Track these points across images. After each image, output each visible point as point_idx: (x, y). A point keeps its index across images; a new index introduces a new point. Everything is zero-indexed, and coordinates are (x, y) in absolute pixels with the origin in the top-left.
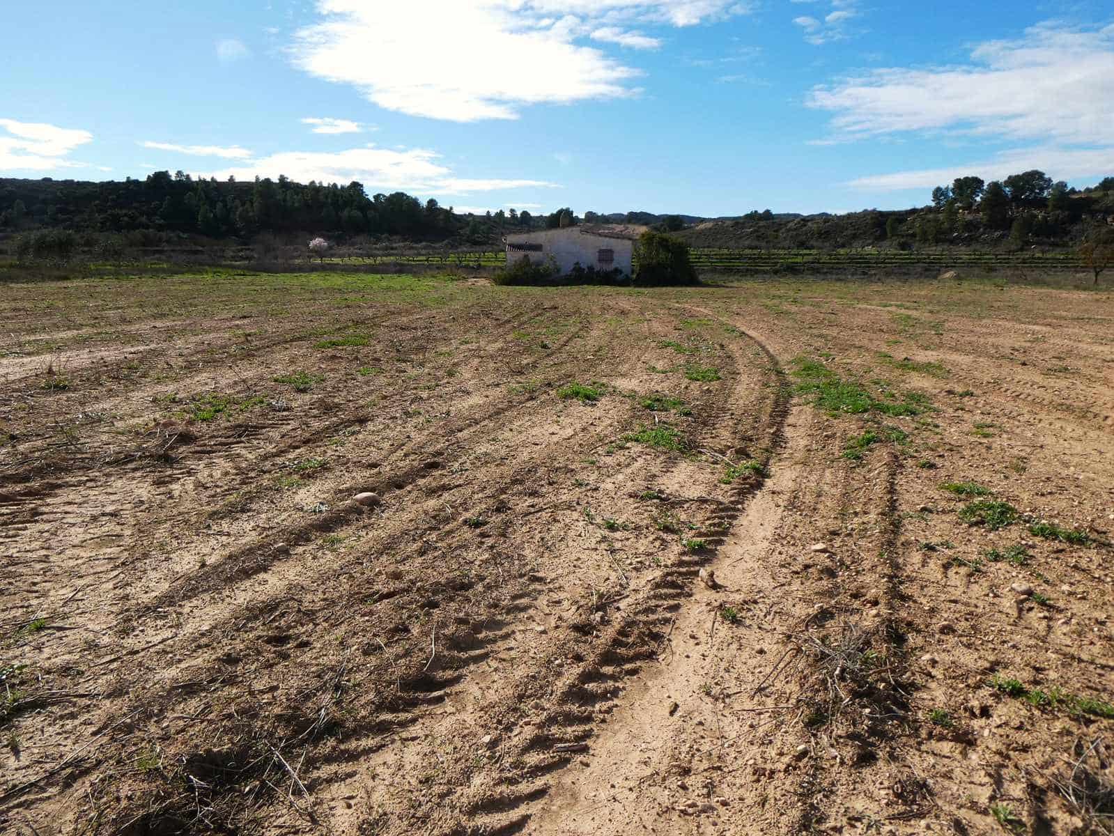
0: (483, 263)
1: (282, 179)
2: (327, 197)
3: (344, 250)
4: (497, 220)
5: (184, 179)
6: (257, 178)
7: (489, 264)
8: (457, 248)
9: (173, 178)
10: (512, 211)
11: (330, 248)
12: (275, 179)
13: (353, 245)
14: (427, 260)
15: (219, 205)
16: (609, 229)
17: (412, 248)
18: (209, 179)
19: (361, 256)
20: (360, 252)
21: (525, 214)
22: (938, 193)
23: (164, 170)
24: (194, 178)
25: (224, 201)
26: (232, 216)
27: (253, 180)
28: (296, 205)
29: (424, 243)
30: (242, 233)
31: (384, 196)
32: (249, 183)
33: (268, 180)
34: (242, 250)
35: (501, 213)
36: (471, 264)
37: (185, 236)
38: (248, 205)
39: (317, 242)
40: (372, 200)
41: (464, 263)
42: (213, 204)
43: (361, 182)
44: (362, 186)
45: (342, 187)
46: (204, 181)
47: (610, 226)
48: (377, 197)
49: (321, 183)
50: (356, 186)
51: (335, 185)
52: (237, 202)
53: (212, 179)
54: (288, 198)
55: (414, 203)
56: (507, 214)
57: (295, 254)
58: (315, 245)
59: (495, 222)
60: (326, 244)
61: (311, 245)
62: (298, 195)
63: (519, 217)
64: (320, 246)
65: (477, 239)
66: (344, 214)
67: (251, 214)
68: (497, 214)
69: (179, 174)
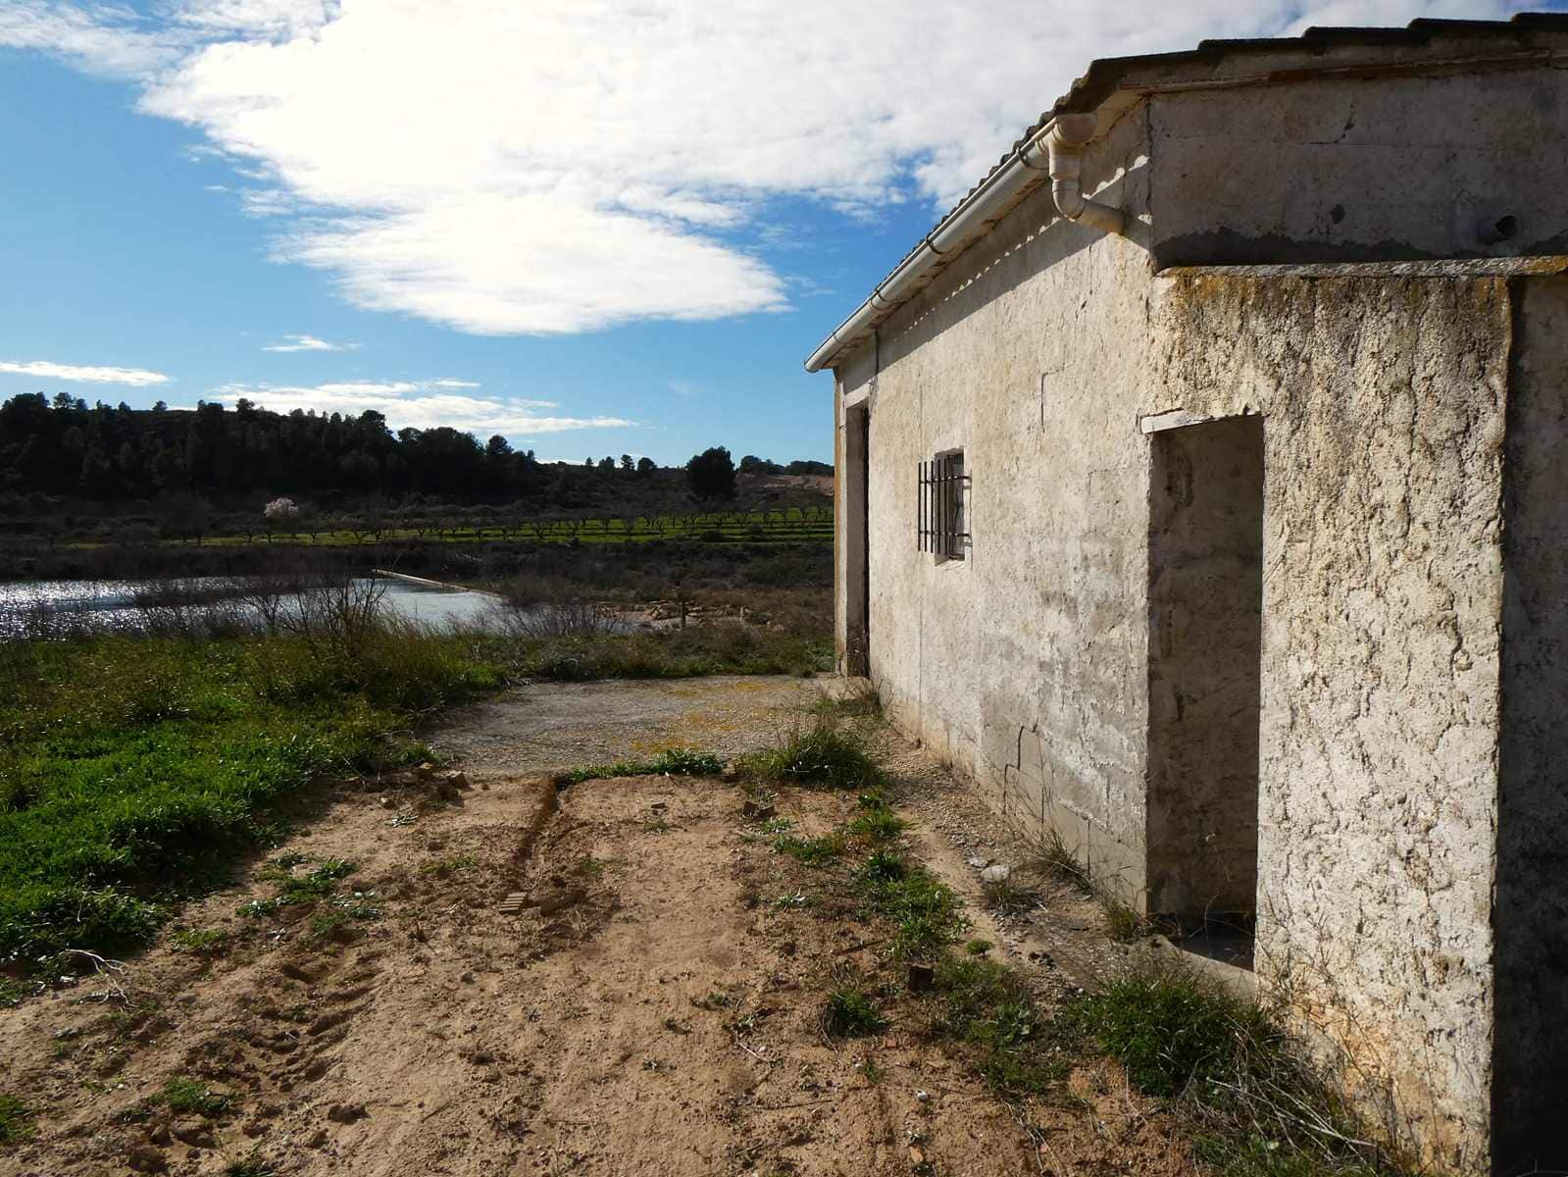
0: (582, 539)
1: (244, 405)
3: (328, 518)
4: (603, 472)
5: (70, 406)
6: (201, 405)
7: (594, 539)
8: (536, 512)
9: (51, 405)
10: (626, 458)
11: (302, 515)
12: (231, 406)
14: (478, 534)
15: (126, 448)
16: (782, 482)
17: (455, 514)
19: (355, 528)
20: (360, 521)
21: (646, 463)
23: (36, 392)
25: (136, 441)
26: (145, 464)
27: (193, 408)
29: (479, 507)
31: (417, 431)
32: (185, 412)
33: (218, 407)
35: (610, 461)
36: (560, 540)
38: (175, 448)
39: (276, 506)
40: (398, 438)
41: (548, 539)
42: (113, 447)
44: (382, 417)
45: (348, 418)
46: (107, 410)
47: (782, 478)
48: (404, 433)
49: (311, 411)
50: (373, 417)
51: (336, 415)
52: (159, 442)
53: (123, 405)
54: (250, 435)
55: (467, 440)
56: (618, 465)
58: (276, 512)
59: (600, 475)
60: (296, 508)
61: (267, 511)
62: (267, 431)
63: (636, 468)
64: (286, 513)
65: (572, 499)
66: (346, 461)
67: (180, 461)
68: (602, 463)
69: (62, 398)
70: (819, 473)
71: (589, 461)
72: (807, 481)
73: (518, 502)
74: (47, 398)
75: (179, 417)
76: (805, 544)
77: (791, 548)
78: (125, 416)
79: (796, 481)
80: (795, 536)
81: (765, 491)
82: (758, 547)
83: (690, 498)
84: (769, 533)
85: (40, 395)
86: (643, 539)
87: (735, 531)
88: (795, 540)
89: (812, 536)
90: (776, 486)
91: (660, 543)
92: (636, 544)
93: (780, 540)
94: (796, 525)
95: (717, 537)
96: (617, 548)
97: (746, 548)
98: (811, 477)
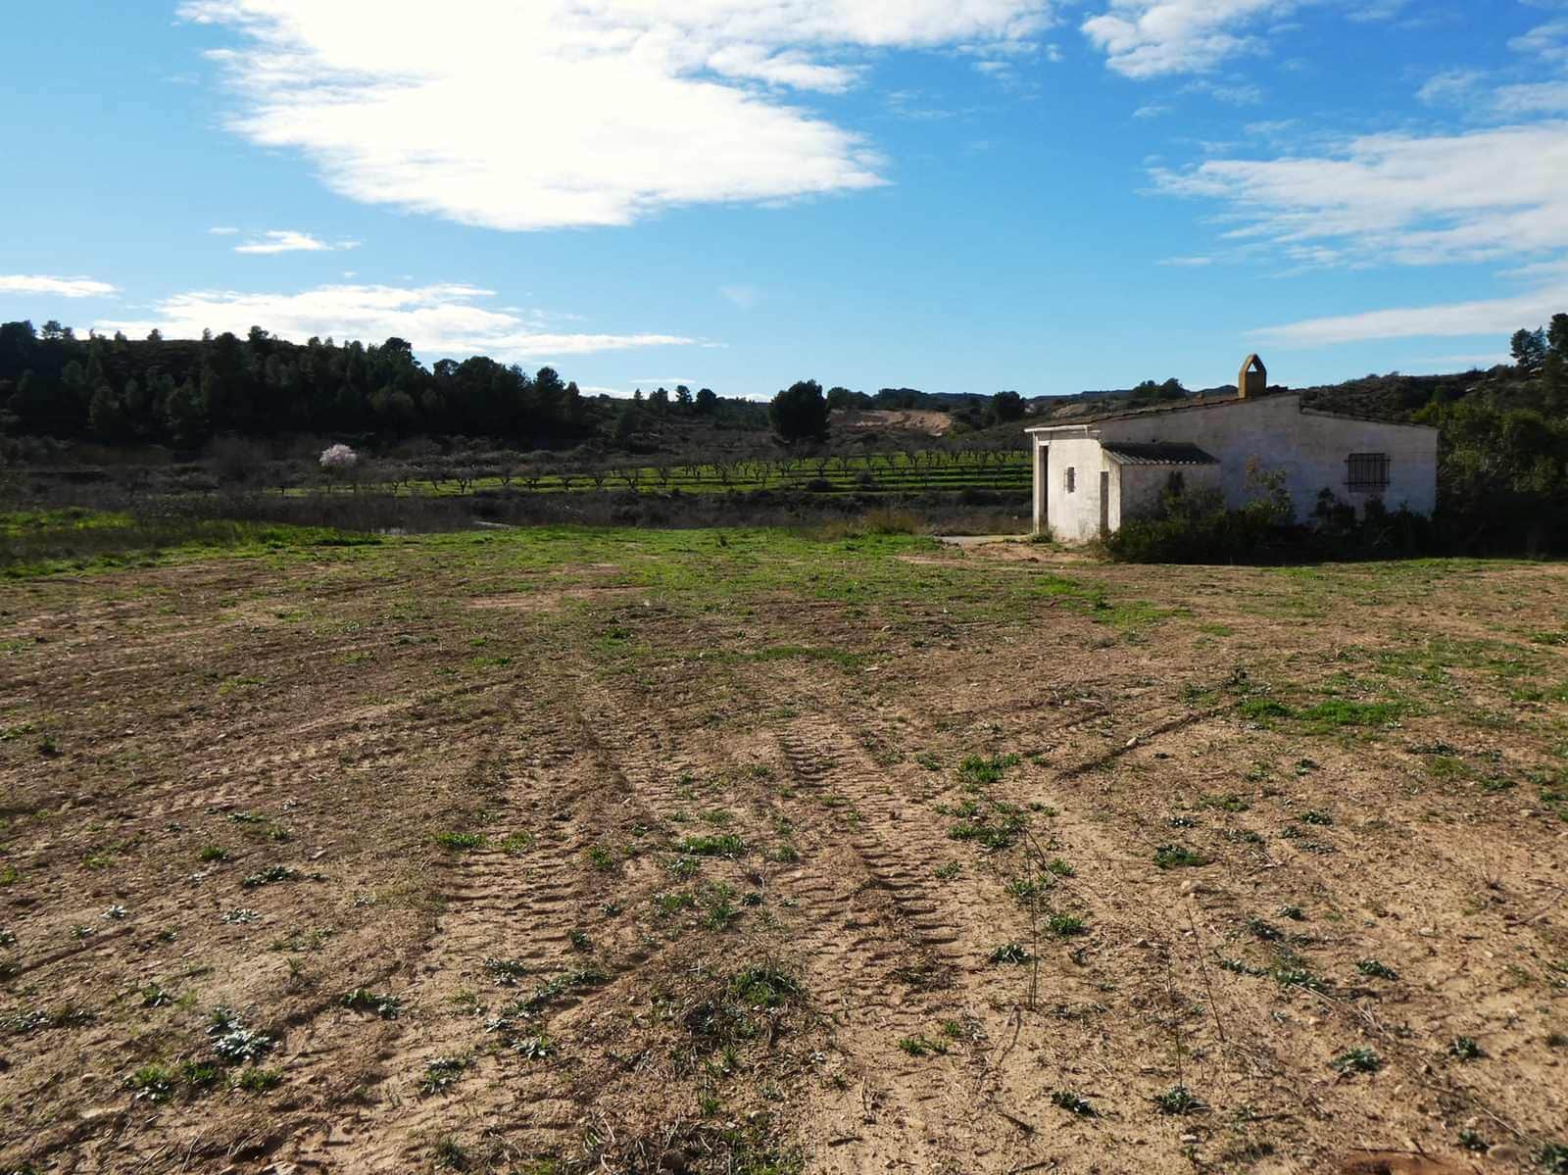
1: (256, 333)
2: (343, 369)
3: (389, 467)
4: (655, 406)
5: (59, 335)
6: (206, 334)
8: (609, 458)
9: (39, 336)
10: (682, 390)
11: (360, 463)
12: (243, 335)
13: (406, 456)
15: (131, 385)
16: (875, 417)
18: (110, 336)
19: (428, 478)
20: (424, 469)
21: (706, 395)
22: (1522, 342)
23: (21, 320)
24: (81, 335)
25: (141, 380)
26: (155, 405)
27: (199, 337)
28: (284, 382)
30: (177, 437)
31: (454, 364)
32: (190, 343)
33: (228, 338)
34: (184, 471)
35: (662, 393)
37: (62, 445)
38: (188, 386)
39: (337, 452)
40: (432, 370)
42: (118, 384)
43: (407, 340)
44: (408, 345)
45: (371, 349)
46: (102, 340)
47: (877, 414)
48: (441, 366)
49: (330, 340)
50: (397, 346)
51: (357, 345)
52: (169, 379)
53: (118, 336)
54: (269, 369)
55: (514, 376)
56: (673, 396)
57: (294, 477)
58: (333, 459)
59: (651, 410)
60: (353, 455)
61: (324, 459)
62: (287, 365)
63: (694, 400)
64: (343, 461)
65: (638, 442)
66: (379, 398)
67: (195, 402)
68: (654, 396)
69: (52, 326)
70: (921, 408)
71: (638, 393)
72: (908, 418)
73: (581, 447)
74: (34, 327)
75: (184, 349)
76: (922, 493)
77: (907, 498)
78: (123, 348)
79: (894, 417)
80: (910, 485)
81: (859, 430)
82: (871, 497)
83: (774, 440)
84: (881, 482)
85: (27, 323)
86: (747, 489)
87: (843, 479)
88: (911, 489)
89: (930, 485)
90: (870, 424)
91: (765, 494)
92: (740, 494)
93: (893, 489)
94: (907, 472)
95: (824, 487)
96: (721, 500)
97: (859, 498)
98: (913, 413)
